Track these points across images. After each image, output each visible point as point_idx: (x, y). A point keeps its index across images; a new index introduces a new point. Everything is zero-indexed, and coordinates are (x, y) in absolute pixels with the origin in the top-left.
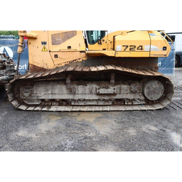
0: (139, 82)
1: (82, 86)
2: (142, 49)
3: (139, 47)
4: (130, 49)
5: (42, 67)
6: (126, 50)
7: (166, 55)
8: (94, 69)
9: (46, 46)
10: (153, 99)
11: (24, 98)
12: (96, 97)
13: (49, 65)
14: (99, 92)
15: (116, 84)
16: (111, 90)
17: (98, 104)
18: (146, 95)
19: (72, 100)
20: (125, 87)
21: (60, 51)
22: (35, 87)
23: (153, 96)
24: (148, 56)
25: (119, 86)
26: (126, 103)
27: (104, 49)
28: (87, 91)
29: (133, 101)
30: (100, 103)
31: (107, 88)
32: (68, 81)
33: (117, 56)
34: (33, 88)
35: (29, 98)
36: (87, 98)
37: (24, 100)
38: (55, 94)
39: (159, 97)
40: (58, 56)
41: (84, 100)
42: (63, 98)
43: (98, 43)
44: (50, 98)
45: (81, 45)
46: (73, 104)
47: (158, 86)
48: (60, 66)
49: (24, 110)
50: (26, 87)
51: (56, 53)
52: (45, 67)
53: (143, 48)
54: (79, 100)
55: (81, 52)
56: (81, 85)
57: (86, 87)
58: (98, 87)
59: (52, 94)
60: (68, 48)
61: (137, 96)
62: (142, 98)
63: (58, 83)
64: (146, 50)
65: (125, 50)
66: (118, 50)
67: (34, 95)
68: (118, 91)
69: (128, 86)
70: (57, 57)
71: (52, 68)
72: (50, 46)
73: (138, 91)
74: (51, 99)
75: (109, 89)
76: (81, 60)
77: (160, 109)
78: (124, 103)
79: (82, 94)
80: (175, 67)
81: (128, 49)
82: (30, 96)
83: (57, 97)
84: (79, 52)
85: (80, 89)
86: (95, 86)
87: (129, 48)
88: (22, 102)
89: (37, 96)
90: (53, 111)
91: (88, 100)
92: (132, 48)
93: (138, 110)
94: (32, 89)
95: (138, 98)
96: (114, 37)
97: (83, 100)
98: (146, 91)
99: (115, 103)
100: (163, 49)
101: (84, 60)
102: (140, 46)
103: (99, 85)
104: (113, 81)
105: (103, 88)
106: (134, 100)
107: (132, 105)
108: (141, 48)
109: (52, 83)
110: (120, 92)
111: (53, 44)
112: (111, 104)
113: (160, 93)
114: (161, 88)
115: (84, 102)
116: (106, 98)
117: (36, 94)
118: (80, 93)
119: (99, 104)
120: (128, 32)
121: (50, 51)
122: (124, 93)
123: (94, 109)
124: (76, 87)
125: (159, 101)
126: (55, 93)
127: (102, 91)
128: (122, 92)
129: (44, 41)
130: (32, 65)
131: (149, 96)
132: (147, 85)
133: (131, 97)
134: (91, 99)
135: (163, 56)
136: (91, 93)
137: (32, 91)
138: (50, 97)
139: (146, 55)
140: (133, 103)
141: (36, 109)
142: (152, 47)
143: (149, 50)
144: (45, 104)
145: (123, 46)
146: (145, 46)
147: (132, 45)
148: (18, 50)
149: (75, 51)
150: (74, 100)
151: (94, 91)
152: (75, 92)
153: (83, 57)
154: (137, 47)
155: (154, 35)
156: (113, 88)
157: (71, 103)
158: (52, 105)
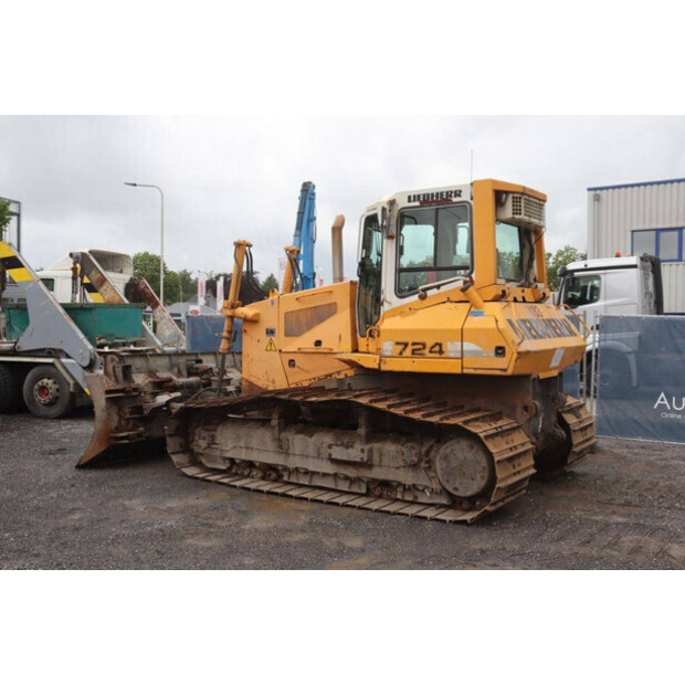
1: (302, 436)
2: (441, 352)
3: (433, 347)
4: (413, 352)
5: (264, 387)
6: (405, 354)
7: (505, 370)
9: (275, 339)
10: (462, 493)
11: (200, 451)
12: (329, 468)
13: (277, 382)
14: (330, 455)
15: (369, 439)
16: (355, 454)
17: (336, 485)
18: (441, 478)
19: (284, 469)
20: (392, 449)
21: (300, 352)
23: (461, 483)
24: (458, 371)
25: (376, 445)
26: (400, 496)
28: (311, 451)
30: (342, 486)
31: (348, 446)
32: (275, 421)
33: (384, 368)
35: (207, 451)
36: (310, 468)
37: (200, 457)
38: (252, 449)
39: (475, 487)
40: (297, 364)
41: (307, 472)
42: (267, 461)
44: (244, 457)
45: (342, 337)
46: (285, 478)
47: (470, 455)
51: (291, 357)
52: (271, 388)
53: (444, 349)
54: (297, 470)
57: (309, 439)
59: (247, 448)
60: (316, 345)
61: (421, 479)
62: (435, 485)
64: (452, 355)
65: (401, 353)
66: (387, 354)
67: (216, 446)
68: (377, 458)
70: (294, 366)
72: (280, 339)
73: (423, 465)
75: (351, 450)
76: (342, 376)
79: (303, 456)
81: (408, 352)
82: (209, 446)
83: (256, 457)
85: (298, 442)
86: (326, 439)
87: (410, 348)
89: (222, 451)
91: (313, 473)
92: (418, 349)
94: (215, 433)
97: (305, 473)
98: (439, 466)
99: (377, 492)
100: (497, 354)
101: (349, 375)
102: (437, 344)
104: (362, 431)
106: (415, 487)
108: (439, 349)
110: (381, 461)
111: (286, 334)
112: (364, 491)
113: (479, 476)
114: (479, 462)
115: (307, 477)
116: (351, 472)
117: (219, 444)
118: (297, 452)
119: (340, 488)
120: (421, 309)
121: (280, 351)
122: (389, 467)
124: (290, 438)
126: (251, 446)
127: (338, 453)
128: (385, 461)
129: (270, 326)
130: (247, 380)
131: (448, 481)
133: (407, 477)
135: (498, 373)
136: (319, 456)
137: (213, 437)
138: (244, 455)
139: (453, 368)
140: (416, 497)
141: (213, 477)
142: (468, 346)
143: (459, 355)
144: (239, 472)
145: (397, 343)
146: (449, 344)
147: (416, 341)
148: (221, 346)
149: (330, 353)
150: (287, 469)
151: (325, 451)
152: (288, 450)
153: (347, 368)
154: (428, 346)
155: (481, 314)
156: (360, 448)
157: (284, 475)
158: (248, 475)
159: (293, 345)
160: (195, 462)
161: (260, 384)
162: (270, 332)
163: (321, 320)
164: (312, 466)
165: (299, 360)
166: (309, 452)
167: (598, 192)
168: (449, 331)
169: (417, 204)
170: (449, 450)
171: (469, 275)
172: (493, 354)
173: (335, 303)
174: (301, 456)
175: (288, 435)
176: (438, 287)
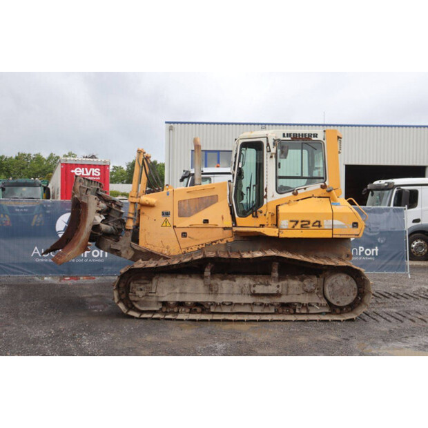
0: (318, 277)
1: (228, 281)
2: (319, 226)
3: (315, 223)
4: (302, 226)
6: (296, 227)
7: (358, 235)
8: (246, 256)
9: (170, 219)
10: (342, 304)
11: (136, 299)
12: (250, 300)
13: (171, 248)
14: (254, 291)
15: (281, 278)
16: (272, 288)
17: (252, 310)
18: (329, 297)
19: (212, 305)
20: (294, 283)
21: (191, 227)
22: (155, 281)
23: (341, 299)
24: (330, 236)
25: (285, 282)
26: (297, 311)
27: (263, 226)
28: (236, 290)
29: (309, 308)
30: (257, 310)
31: (268, 285)
32: (207, 273)
33: (282, 236)
34: (152, 283)
35: (143, 299)
36: (235, 301)
37: (134, 303)
38: (185, 293)
39: (350, 300)
40: (188, 235)
41: (231, 304)
42: (198, 300)
43: (253, 216)
44: (177, 300)
45: (224, 217)
46: (212, 310)
47: (347, 283)
48: (189, 251)
49: (137, 318)
50: (139, 282)
51: (184, 230)
52: (166, 252)
53: (321, 224)
54: (223, 304)
55: (225, 228)
56: (226, 279)
57: (234, 283)
58: (252, 283)
59: (181, 293)
60: (204, 223)
61: (315, 299)
62: (324, 302)
63: (190, 276)
64: (326, 227)
65: (294, 227)
66: (284, 227)
67: (152, 294)
68: (285, 290)
69: (300, 282)
70: (186, 236)
71: (177, 254)
72: (175, 219)
73: (316, 291)
74: (178, 302)
75: (269, 287)
76: (224, 242)
77: (351, 320)
78: (295, 310)
79: (229, 294)
81: (298, 226)
82: (146, 295)
83: (189, 299)
84: (221, 229)
85: (225, 285)
86: (247, 281)
87: (299, 224)
88: (130, 306)
89: (157, 297)
90: (182, 320)
91: (236, 304)
92: (305, 224)
93: (316, 321)
94: (150, 285)
95: (316, 301)
96: (277, 207)
97: (229, 305)
98: (328, 290)
99: (280, 311)
100: (353, 226)
101: (229, 241)
102: (317, 221)
103: (254, 280)
104: (276, 274)
105: (261, 284)
106: (310, 305)
107: (308, 314)
108: (318, 224)
109: (180, 277)
110: (288, 291)
111: (180, 216)
112: (273, 311)
113: (352, 294)
114: (352, 286)
115: (230, 307)
116: (266, 301)
117: (155, 293)
118: (224, 292)
119: (254, 311)
120: (298, 200)
121: (174, 227)
122: (293, 294)
123: (246, 317)
124: (219, 283)
125: (352, 307)
126: (185, 291)
127: (260, 289)
128: (291, 291)
129: (166, 210)
131: (333, 298)
132: (330, 281)
133: (305, 299)
134: (242, 302)
136: (242, 292)
137: (150, 288)
138: (178, 298)
139: (328, 235)
140: (308, 310)
141: (156, 316)
142: (336, 222)
143: (331, 227)
144: (168, 311)
145: (291, 221)
146: (325, 221)
147: (304, 219)
149: (216, 227)
150: (214, 304)
151: (246, 289)
152: (217, 291)
153: (228, 237)
154: (312, 222)
155: (338, 204)
156: (276, 285)
157: (210, 309)
158: (178, 312)
159: (184, 223)
160: (133, 308)
161: (155, 250)
162: (166, 214)
163: (206, 206)
164: (237, 299)
165: (189, 232)
166: (233, 290)
167: (172, 125)
168: (326, 214)
169: (289, 139)
170: (334, 281)
171: (324, 182)
172: (351, 226)
173: (217, 196)
174: (228, 294)
175: (218, 281)
176: (305, 189)
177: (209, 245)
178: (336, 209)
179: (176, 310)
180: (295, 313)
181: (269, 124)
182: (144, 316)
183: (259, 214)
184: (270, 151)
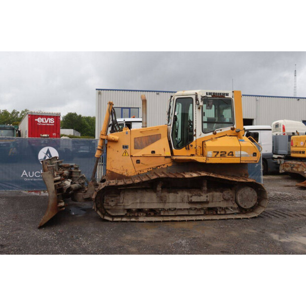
0: (231, 189)
1: (173, 194)
2: (232, 155)
4: (221, 155)
5: (120, 174)
6: (217, 156)
7: (256, 161)
8: (187, 176)
9: (128, 150)
10: (247, 207)
11: (109, 208)
12: (188, 206)
13: (129, 171)
14: (191, 200)
15: (208, 191)
16: (203, 198)
17: (189, 213)
18: (239, 203)
19: (162, 210)
20: (217, 194)
21: (143, 156)
22: (122, 195)
23: (247, 204)
24: (239, 162)
25: (211, 193)
26: (219, 213)
27: (192, 155)
28: (179, 200)
29: (226, 210)
30: (192, 213)
31: (200, 195)
32: (159, 188)
33: (208, 162)
34: (120, 196)
35: (114, 207)
37: (107, 211)
38: (144, 203)
39: (252, 204)
40: (141, 162)
42: (152, 208)
43: (186, 149)
44: (138, 208)
45: (166, 149)
46: (162, 214)
47: (251, 193)
48: (142, 172)
49: (111, 221)
50: (111, 195)
51: (138, 159)
52: (125, 174)
53: (234, 154)
54: (170, 209)
55: (166, 157)
56: (172, 192)
57: (177, 195)
58: (190, 195)
59: (141, 203)
60: (152, 153)
61: (230, 204)
62: (236, 206)
63: (147, 191)
64: (237, 156)
65: (216, 156)
66: (209, 156)
67: (120, 204)
68: (211, 199)
69: (221, 193)
70: (139, 163)
71: (133, 175)
72: (131, 150)
73: (231, 199)
75: (201, 197)
76: (165, 166)
77: (255, 217)
78: (217, 212)
80: (263, 175)
81: (219, 155)
82: (116, 205)
83: (146, 206)
84: (164, 158)
85: (171, 197)
86: (186, 194)
87: (220, 154)
88: (104, 212)
89: (124, 206)
90: (143, 222)
91: (178, 209)
92: (223, 154)
93: (233, 219)
95: (231, 206)
96: (203, 142)
97: (174, 210)
98: (239, 198)
99: (207, 213)
100: (254, 155)
101: (169, 166)
102: (231, 152)
103: (190, 193)
104: (205, 188)
105: (195, 195)
106: (227, 208)
107: (225, 214)
108: (231, 154)
109: (140, 191)
110: (213, 200)
111: (136, 148)
112: (203, 213)
113: (254, 200)
114: (254, 195)
115: (174, 212)
116: (198, 206)
117: (122, 203)
118: (171, 201)
120: (217, 138)
121: (131, 156)
122: (216, 202)
123: (186, 218)
125: (253, 209)
126: (144, 201)
127: (195, 199)
128: (215, 199)
129: (125, 144)
130: (109, 171)
131: (242, 203)
132: (240, 192)
133: (223, 205)
134: (183, 208)
135: (254, 162)
136: (182, 201)
137: (118, 199)
138: (138, 207)
139: (237, 161)
140: (225, 212)
141: (124, 219)
142: (243, 153)
143: (239, 156)
144: (131, 215)
145: (214, 152)
146: (236, 152)
147: (222, 151)
148: (96, 154)
149: (160, 156)
150: (164, 210)
151: (186, 199)
152: (166, 201)
153: (168, 163)
154: (228, 152)
155: (243, 141)
156: (206, 195)
157: (160, 213)
158: (138, 216)
159: (139, 153)
161: (118, 172)
162: (125, 147)
163: (153, 142)
164: (178, 206)
165: (142, 160)
166: (177, 200)
167: (100, 91)
168: (236, 147)
169: (210, 96)
170: (243, 192)
171: (233, 126)
172: (252, 155)
173: (160, 134)
174: (173, 202)
175: (166, 194)
176: (221, 130)
177: (155, 169)
178: (243, 144)
179: (136, 215)
180: (217, 214)
181: (161, 92)
182: (115, 219)
183: (190, 147)
184: (199, 104)
